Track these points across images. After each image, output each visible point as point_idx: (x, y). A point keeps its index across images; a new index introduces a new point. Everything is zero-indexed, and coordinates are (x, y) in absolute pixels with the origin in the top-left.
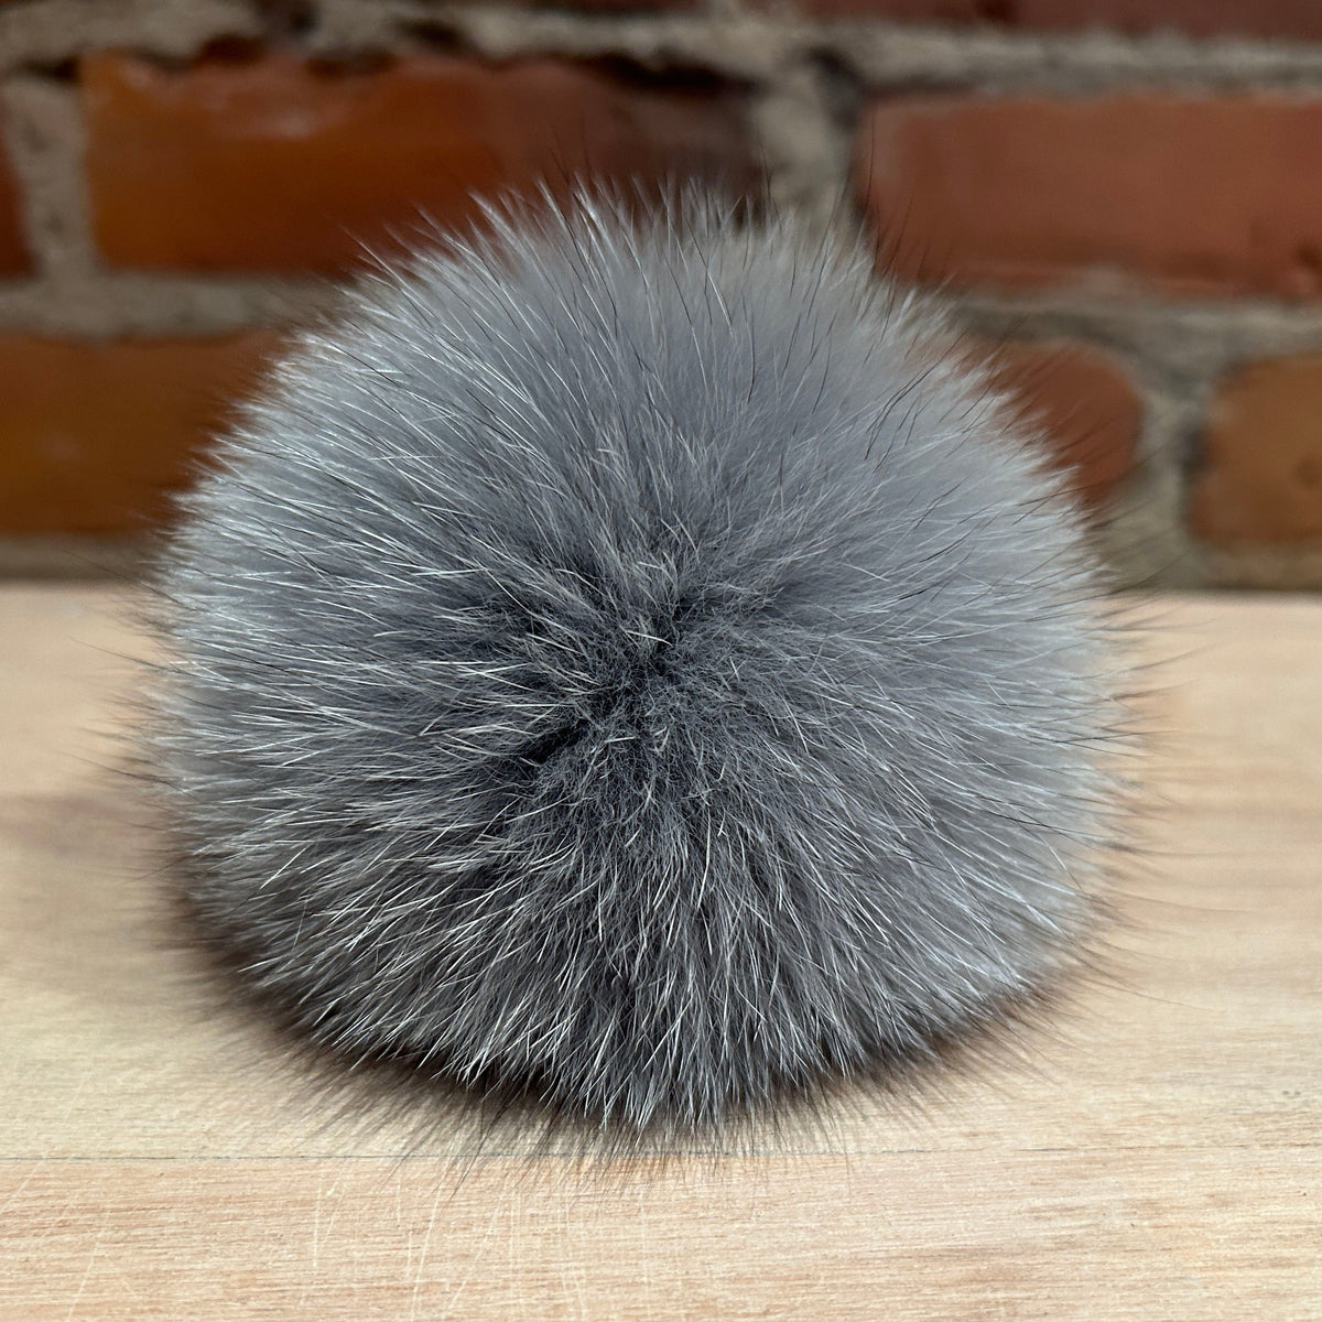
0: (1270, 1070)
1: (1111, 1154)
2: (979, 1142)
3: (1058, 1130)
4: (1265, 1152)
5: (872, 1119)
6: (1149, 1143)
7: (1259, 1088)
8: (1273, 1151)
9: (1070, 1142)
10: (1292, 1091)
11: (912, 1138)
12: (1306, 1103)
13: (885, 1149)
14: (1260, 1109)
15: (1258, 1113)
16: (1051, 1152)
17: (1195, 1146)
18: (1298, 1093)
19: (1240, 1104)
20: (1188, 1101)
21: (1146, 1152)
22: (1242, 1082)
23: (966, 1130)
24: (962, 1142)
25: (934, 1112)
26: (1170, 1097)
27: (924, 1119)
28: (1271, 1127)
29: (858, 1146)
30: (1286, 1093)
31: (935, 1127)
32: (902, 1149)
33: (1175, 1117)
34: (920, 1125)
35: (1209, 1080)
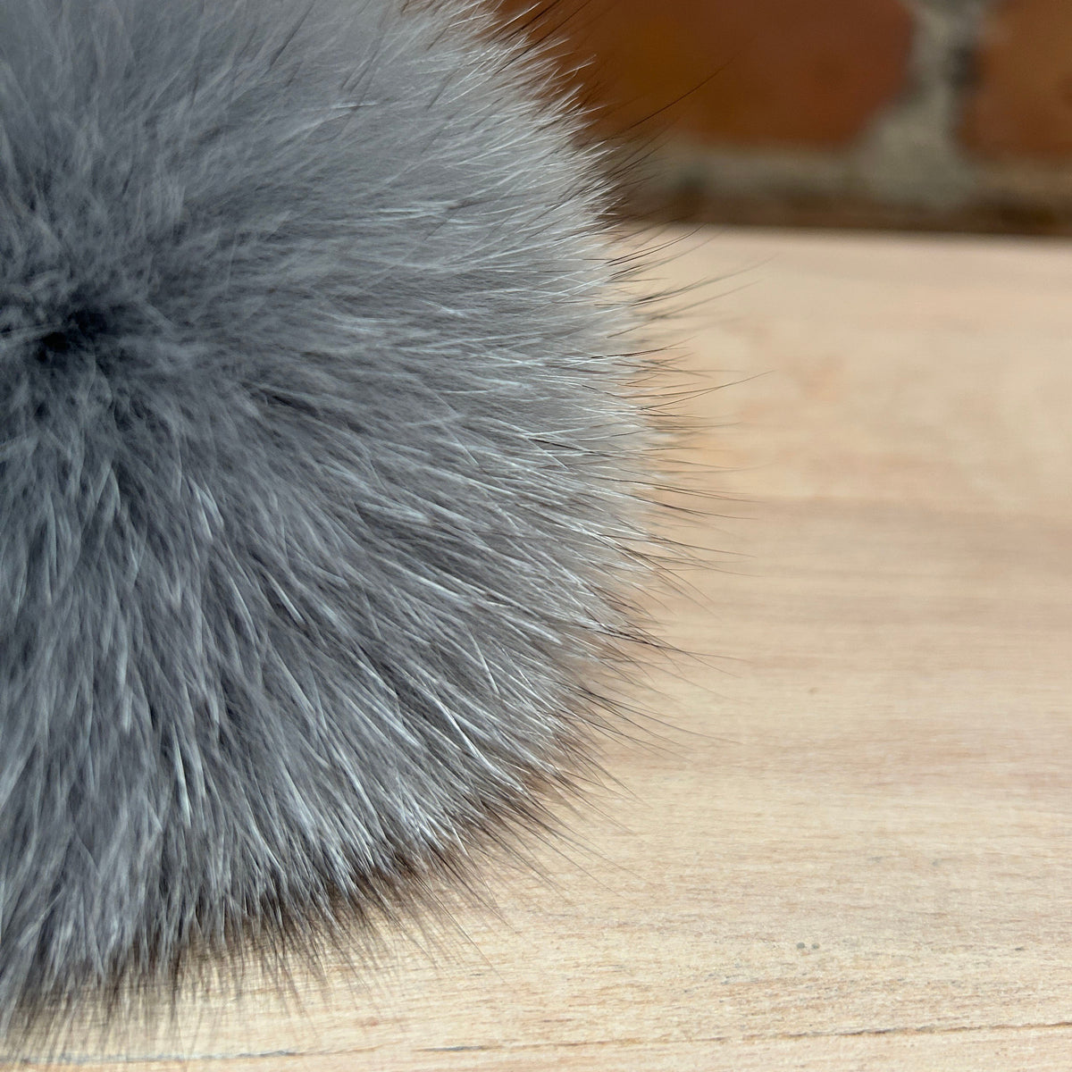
0: (792, 906)
1: (543, 1056)
2: (375, 1035)
3: (485, 1012)
4: (747, 1049)
5: (248, 997)
6: (599, 1035)
7: (769, 938)
8: (758, 1046)
9: (497, 1034)
10: (809, 945)
11: (290, 1030)
12: (821, 965)
13: (244, 1051)
14: (761, 975)
15: (756, 982)
16: (465, 1053)
17: (655, 1041)
18: (815, 947)
19: (738, 967)
20: (672, 962)
21: (591, 1051)
22: (752, 929)
23: (366, 1014)
24: (354, 1036)
25: (336, 982)
26: (651, 956)
27: (317, 998)
28: (766, 1004)
29: (211, 1045)
30: (801, 946)
31: (327, 1010)
32: (267, 1050)
33: (647, 989)
34: (309, 1008)
35: (711, 925)
